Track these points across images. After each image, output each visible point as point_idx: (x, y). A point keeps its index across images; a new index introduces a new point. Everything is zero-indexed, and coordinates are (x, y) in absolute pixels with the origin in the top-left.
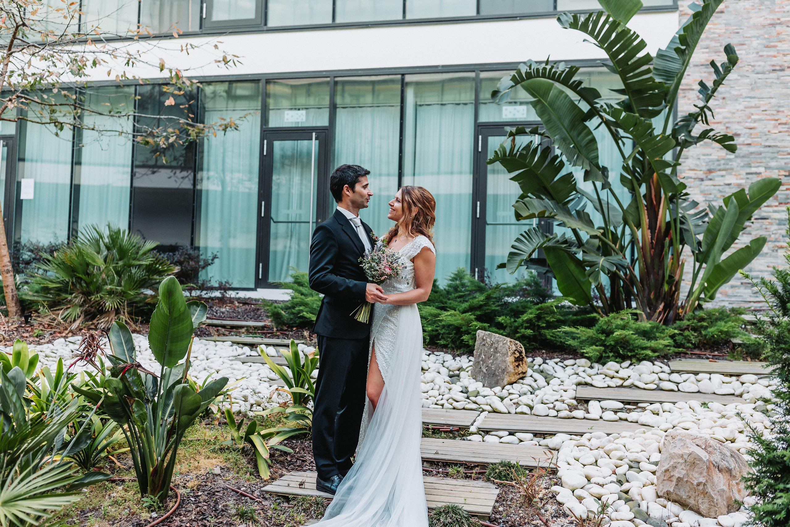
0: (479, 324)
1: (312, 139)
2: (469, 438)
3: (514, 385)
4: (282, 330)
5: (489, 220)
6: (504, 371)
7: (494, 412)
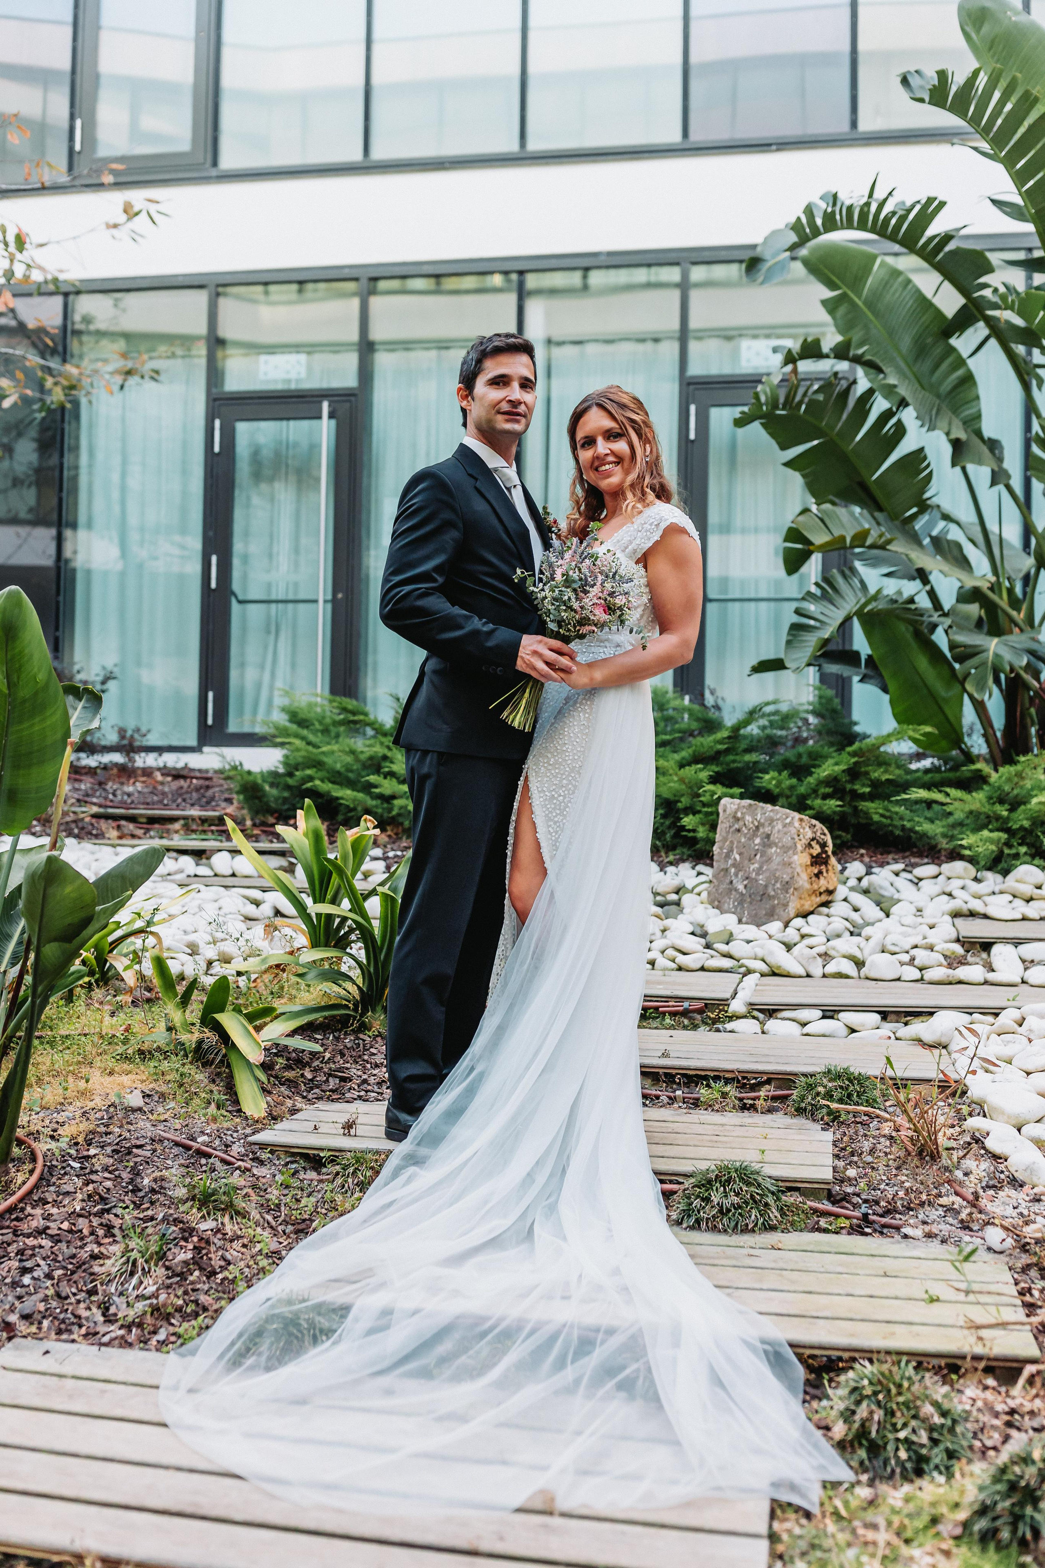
0: (722, 788)
1: (318, 417)
2: (729, 1026)
3: (811, 918)
4: (264, 824)
5: (712, 591)
6: (786, 886)
7: (774, 974)
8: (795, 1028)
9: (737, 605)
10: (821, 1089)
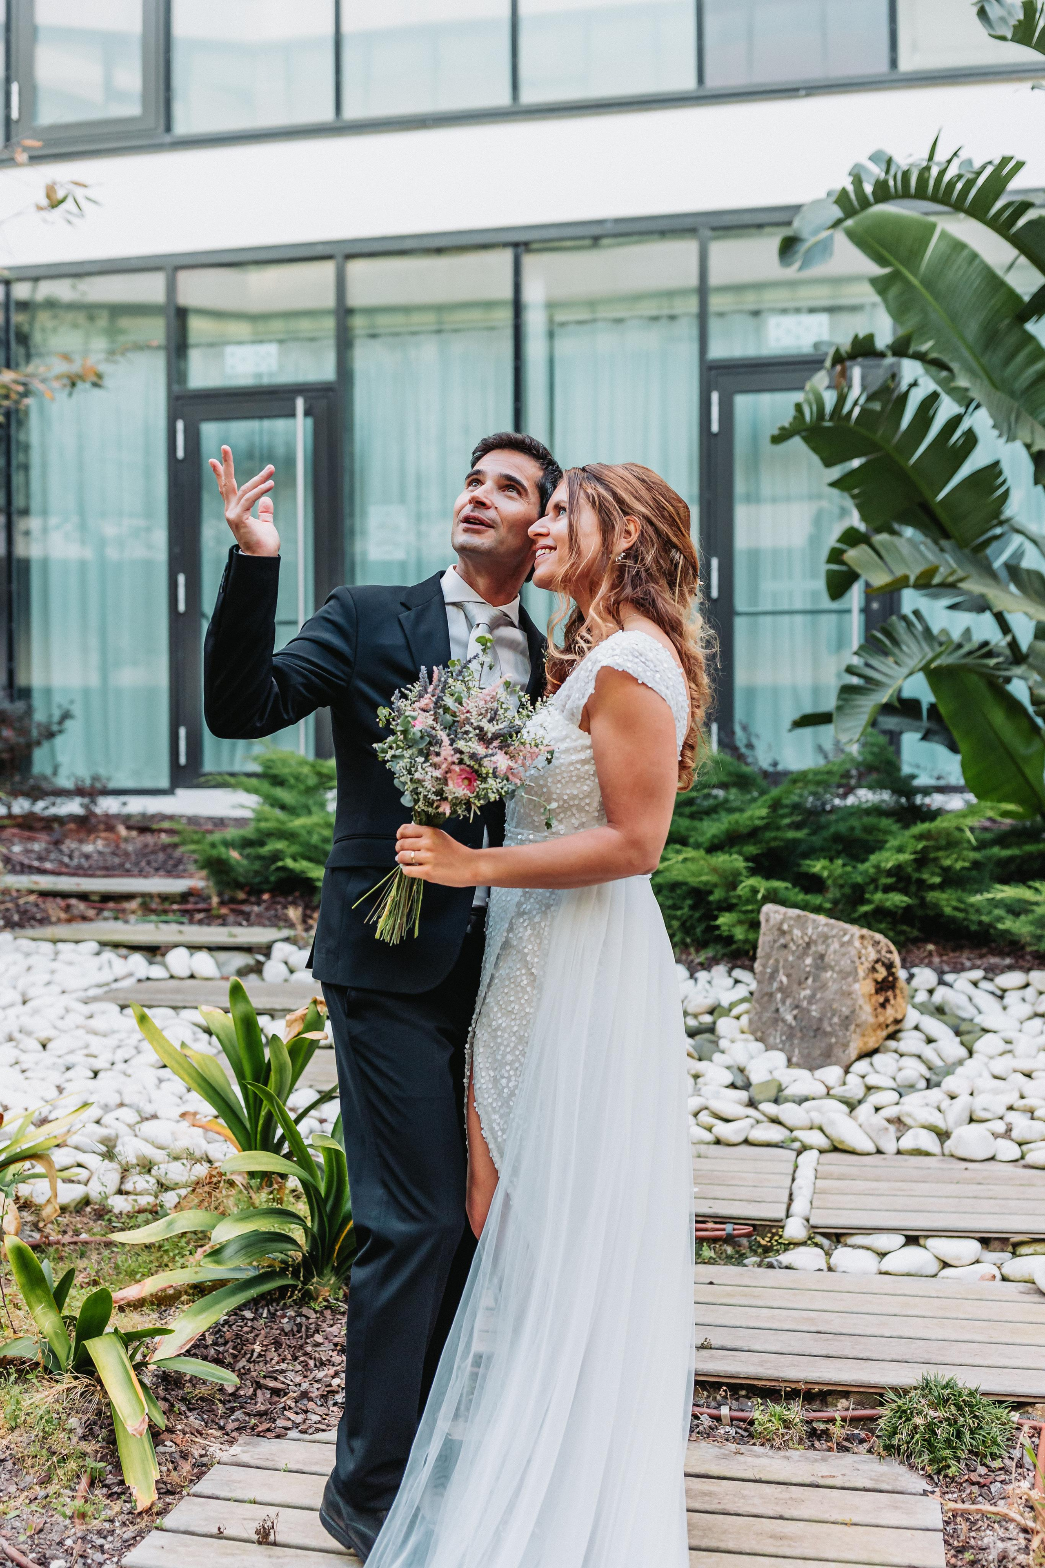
0: (762, 885)
1: (292, 415)
2: (785, 1258)
3: (877, 1058)
4: (233, 900)
5: (741, 603)
6: (847, 1021)
7: (835, 1149)
8: (868, 1261)
9: (768, 619)
10: (918, 1420)
